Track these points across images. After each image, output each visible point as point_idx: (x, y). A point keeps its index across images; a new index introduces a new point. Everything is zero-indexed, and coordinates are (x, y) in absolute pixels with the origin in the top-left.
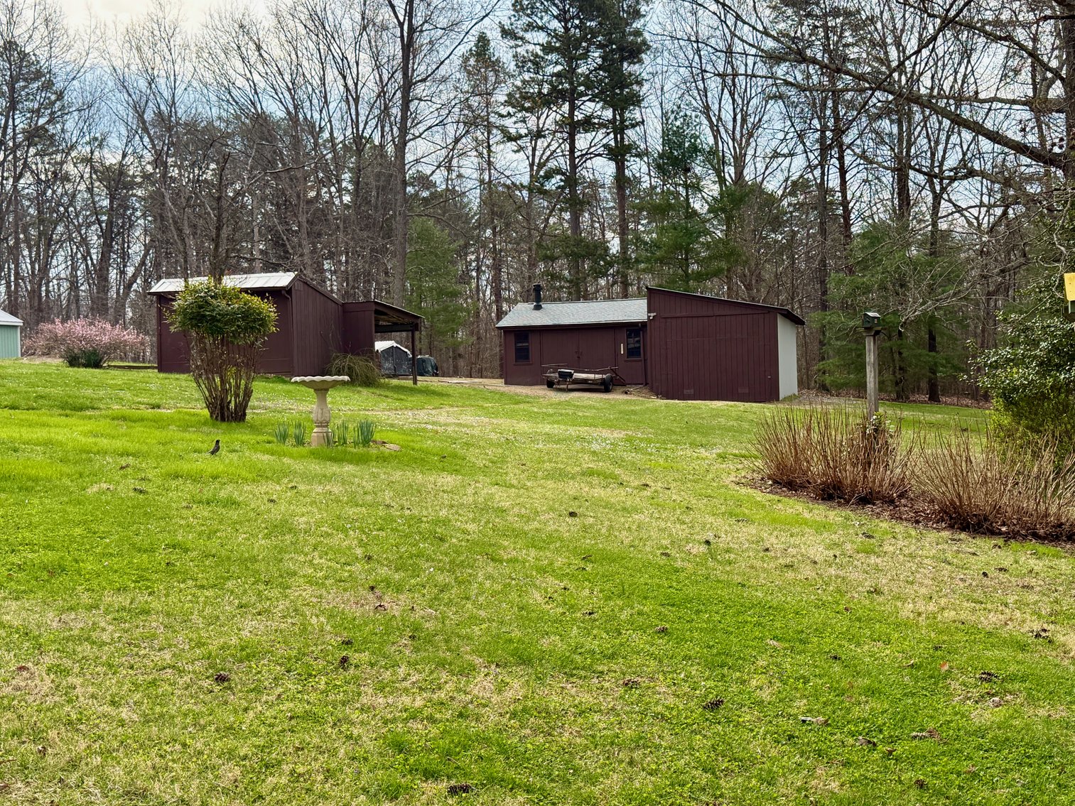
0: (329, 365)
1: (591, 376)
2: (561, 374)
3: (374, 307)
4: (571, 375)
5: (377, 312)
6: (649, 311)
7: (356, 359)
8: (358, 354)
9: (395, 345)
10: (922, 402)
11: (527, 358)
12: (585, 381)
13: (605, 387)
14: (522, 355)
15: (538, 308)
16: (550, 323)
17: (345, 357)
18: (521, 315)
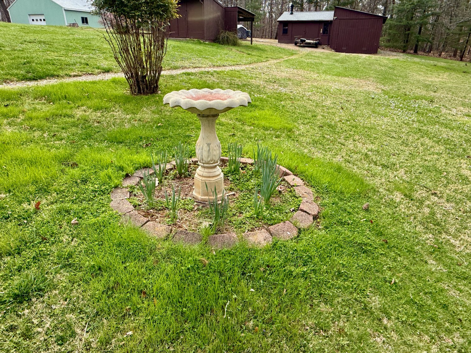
0: (219, 36)
1: (312, 41)
2: (302, 41)
3: (238, 10)
4: (305, 41)
5: (239, 12)
6: (334, 16)
7: (230, 33)
8: (231, 31)
9: (242, 26)
10: (411, 53)
11: (287, 33)
12: (310, 43)
13: (315, 46)
14: (285, 32)
15: (292, 14)
16: (296, 20)
17: (225, 32)
18: (286, 16)
